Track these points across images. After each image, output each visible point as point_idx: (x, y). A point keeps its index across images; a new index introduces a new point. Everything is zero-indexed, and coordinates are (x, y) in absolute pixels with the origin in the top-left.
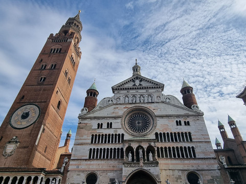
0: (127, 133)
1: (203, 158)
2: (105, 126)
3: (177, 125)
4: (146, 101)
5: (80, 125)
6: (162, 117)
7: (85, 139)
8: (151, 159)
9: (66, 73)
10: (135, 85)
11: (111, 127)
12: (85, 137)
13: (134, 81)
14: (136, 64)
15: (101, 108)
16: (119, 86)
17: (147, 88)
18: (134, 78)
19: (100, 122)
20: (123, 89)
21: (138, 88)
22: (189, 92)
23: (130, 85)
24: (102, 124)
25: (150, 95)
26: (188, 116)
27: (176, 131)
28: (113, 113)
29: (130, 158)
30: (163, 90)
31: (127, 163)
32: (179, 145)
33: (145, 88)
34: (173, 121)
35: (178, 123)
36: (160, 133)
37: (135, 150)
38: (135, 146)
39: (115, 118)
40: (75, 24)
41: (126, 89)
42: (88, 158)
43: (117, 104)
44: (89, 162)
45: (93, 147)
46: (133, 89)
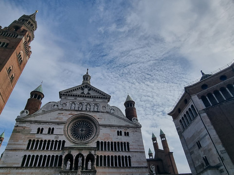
0: (69, 140)
1: (136, 167)
2: (46, 131)
3: (118, 135)
4: (92, 110)
5: (17, 128)
6: (105, 126)
7: (21, 144)
8: (89, 167)
9: (10, 71)
10: (83, 93)
11: (52, 133)
12: (21, 142)
13: (83, 89)
14: (87, 73)
15: (44, 112)
16: (67, 92)
17: (95, 97)
18: (83, 87)
19: (41, 126)
20: (71, 95)
21: (86, 96)
22: (131, 106)
23: (79, 92)
24: (42, 129)
25: (96, 104)
26: (128, 127)
27: (117, 141)
28: (57, 118)
29: (68, 166)
30: (109, 101)
31: (65, 172)
32: (117, 154)
33: (93, 97)
34: (114, 131)
35: (119, 133)
36: (102, 142)
37: (74, 158)
38: (74, 154)
39: (58, 123)
40: (29, 22)
41: (74, 95)
42: (20, 165)
43: (62, 110)
44: (20, 171)
45: (28, 153)
46: (81, 96)
